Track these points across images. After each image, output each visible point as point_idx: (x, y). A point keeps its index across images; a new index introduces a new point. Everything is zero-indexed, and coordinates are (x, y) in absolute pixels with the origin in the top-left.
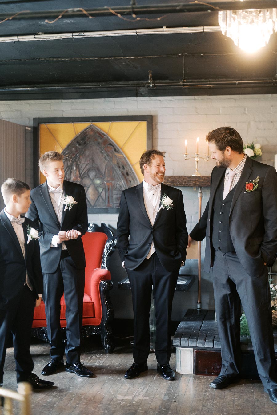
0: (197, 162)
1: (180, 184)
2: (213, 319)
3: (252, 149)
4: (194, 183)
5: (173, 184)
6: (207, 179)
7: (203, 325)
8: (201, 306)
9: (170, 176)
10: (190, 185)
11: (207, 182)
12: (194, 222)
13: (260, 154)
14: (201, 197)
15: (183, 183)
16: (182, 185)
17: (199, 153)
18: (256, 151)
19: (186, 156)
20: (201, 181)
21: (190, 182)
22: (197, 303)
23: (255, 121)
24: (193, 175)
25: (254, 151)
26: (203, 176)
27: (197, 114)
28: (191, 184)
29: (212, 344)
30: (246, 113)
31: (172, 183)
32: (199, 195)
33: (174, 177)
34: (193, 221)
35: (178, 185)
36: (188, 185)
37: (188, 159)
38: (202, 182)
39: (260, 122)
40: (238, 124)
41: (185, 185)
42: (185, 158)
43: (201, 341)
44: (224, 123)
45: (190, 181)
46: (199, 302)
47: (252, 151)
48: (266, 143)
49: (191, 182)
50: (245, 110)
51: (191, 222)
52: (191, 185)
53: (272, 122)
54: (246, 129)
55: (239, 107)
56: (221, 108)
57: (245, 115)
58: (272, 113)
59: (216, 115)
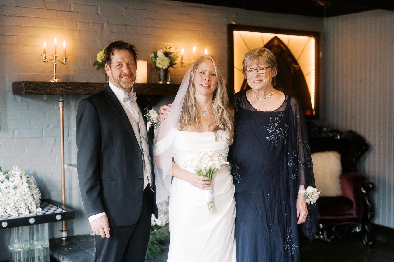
0: (56, 65)
1: (44, 92)
4: (61, 91)
5: (36, 91)
9: (32, 82)
10: (55, 93)
14: (63, 107)
15: (48, 90)
16: (47, 93)
17: (57, 55)
19: (45, 58)
20: (69, 88)
21: (56, 90)
23: (109, 23)
24: (52, 81)
27: (45, 8)
28: (58, 91)
30: (99, 13)
31: (34, 90)
32: (61, 104)
33: (36, 83)
34: (44, 136)
35: (42, 93)
37: (47, 62)
38: (71, 89)
39: (113, 24)
40: (91, 25)
41: (50, 93)
42: (44, 61)
44: (76, 23)
46: (64, 229)
50: (98, 9)
52: (57, 93)
53: (125, 25)
54: (99, 31)
55: (91, 5)
56: (72, 5)
57: (98, 15)
58: (125, 15)
59: (68, 12)
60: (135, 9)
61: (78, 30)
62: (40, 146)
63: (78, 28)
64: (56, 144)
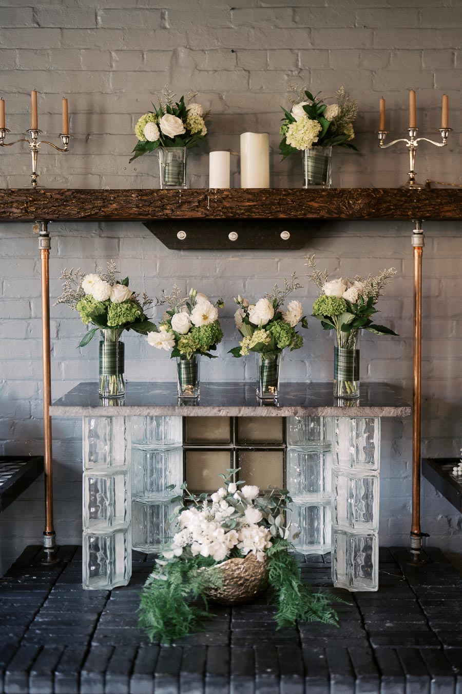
2: (80, 581)
3: (179, 116)
6: (59, 196)
7: (45, 605)
8: (54, 541)
10: (11, 216)
11: (59, 206)
12: (36, 318)
13: (200, 132)
14: (48, 248)
18: (192, 122)
19: (2, 137)
22: (45, 533)
23: (191, 49)
25: (184, 122)
26: (47, 190)
27: (36, 25)
28: (16, 211)
29: (49, 683)
30: (167, 25)
34: (33, 315)
36: (8, 214)
37: (11, 144)
39: (203, 51)
40: (145, 56)
42: (2, 142)
43: (17, 678)
44: (110, 53)
45: (12, 202)
46: (48, 530)
47: (180, 121)
48: (218, 107)
49: (15, 205)
50: (163, 18)
51: (30, 318)
52: (16, 216)
53: (233, 51)
54: (166, 68)
55: (147, 9)
56: (100, 13)
57: (163, 31)
58: (233, 26)
59: (89, 31)
60: (261, 7)
61: (113, 71)
62: (25, 339)
63: (114, 65)
64: (60, 335)
